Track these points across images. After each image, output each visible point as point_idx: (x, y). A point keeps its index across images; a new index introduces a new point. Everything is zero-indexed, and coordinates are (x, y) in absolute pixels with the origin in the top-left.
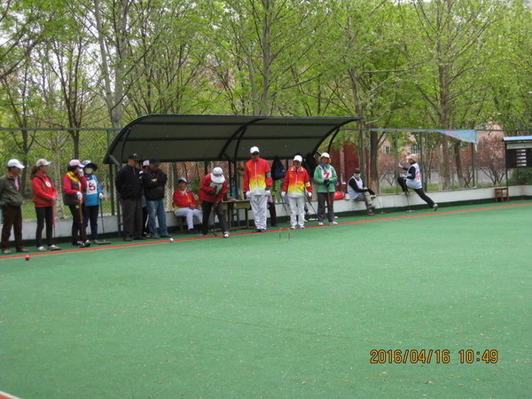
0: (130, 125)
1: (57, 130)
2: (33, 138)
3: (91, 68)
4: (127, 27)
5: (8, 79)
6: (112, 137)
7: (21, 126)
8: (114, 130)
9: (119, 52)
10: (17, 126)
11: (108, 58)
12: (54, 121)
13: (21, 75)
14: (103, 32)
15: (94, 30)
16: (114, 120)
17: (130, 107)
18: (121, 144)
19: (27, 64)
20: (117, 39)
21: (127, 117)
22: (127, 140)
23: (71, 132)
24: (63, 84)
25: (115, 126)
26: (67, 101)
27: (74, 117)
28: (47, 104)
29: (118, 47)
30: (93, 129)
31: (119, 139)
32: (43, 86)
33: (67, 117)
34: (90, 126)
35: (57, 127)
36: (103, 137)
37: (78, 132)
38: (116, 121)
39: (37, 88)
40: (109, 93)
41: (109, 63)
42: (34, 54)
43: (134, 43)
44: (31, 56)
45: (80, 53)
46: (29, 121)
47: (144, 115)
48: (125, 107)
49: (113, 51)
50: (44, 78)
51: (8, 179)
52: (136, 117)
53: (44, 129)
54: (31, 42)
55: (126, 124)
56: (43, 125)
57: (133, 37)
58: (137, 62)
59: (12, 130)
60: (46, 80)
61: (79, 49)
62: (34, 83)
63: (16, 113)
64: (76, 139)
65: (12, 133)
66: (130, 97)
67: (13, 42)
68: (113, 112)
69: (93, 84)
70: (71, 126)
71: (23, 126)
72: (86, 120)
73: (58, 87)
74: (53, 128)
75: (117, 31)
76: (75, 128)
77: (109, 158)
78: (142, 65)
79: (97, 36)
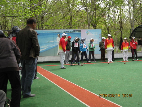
0: (137, 28)
1: (117, 29)
2: (110, 31)
3: (126, 13)
4: (136, 1)
5: (104, 16)
6: (132, 31)
7: (107, 28)
8: (132, 29)
9: (134, 8)
10: (106, 28)
11: (130, 10)
12: (116, 27)
13: (107, 15)
14: (129, 3)
15: (127, 2)
16: (132, 27)
17: (136, 23)
18: (134, 33)
19: (109, 12)
20: (133, 4)
21: (136, 26)
22: (136, 32)
23: (120, 30)
24: (118, 17)
25: (133, 28)
26: (120, 22)
27: (121, 26)
28: (114, 23)
29: (133, 7)
30: (126, 29)
31: (133, 32)
32: (113, 18)
33: (119, 26)
34: (126, 28)
35: (117, 28)
36: (129, 31)
37: (122, 30)
38: (133, 27)
39: (112, 18)
40: (131, 19)
41: (131, 11)
42: (111, 9)
43: (138, 6)
44: (110, 10)
45: (123, 9)
46: (109, 27)
47: (140, 25)
48: (135, 23)
49: (132, 8)
50: (113, 16)
51: (102, 42)
52: (138, 26)
53: (113, 29)
54: (110, 6)
55: (135, 28)
56: (113, 28)
57: (137, 4)
58: (138, 11)
59: (105, 29)
60: (114, 16)
61: (123, 8)
62: (110, 17)
63: (106, 25)
64: (122, 32)
65: (105, 30)
66: (136, 20)
67: (105, 6)
68: (132, 25)
69: (127, 17)
70: (120, 28)
71: (108, 28)
72: (124, 27)
73: (117, 18)
74: (115, 29)
75: (133, 2)
76: (121, 29)
77: (131, 37)
78: (140, 11)
79: (128, 4)
